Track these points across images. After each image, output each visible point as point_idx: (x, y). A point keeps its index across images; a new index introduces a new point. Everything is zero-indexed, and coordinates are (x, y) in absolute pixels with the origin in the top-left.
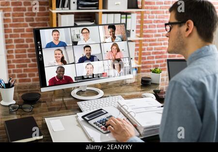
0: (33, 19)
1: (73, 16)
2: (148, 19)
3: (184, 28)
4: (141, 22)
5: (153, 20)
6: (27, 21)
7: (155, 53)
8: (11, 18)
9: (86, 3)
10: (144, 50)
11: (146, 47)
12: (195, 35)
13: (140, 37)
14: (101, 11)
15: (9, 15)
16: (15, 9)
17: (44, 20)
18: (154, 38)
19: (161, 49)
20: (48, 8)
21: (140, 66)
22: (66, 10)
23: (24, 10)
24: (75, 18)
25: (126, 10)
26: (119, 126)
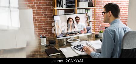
0: (46, 12)
1: (64, 10)
2: (97, 11)
3: (108, 13)
4: (95, 13)
5: (100, 12)
6: (43, 13)
7: (101, 27)
8: (36, 12)
9: (70, 5)
10: (96, 25)
11: (97, 24)
12: (112, 16)
13: (94, 19)
14: (76, 8)
15: (35, 10)
16: (37, 8)
17: (51, 12)
18: (101, 20)
19: (104, 25)
20: (52, 7)
21: (95, 32)
22: (61, 8)
23: (42, 8)
24: (65, 11)
25: (87, 7)
26: (87, 49)
